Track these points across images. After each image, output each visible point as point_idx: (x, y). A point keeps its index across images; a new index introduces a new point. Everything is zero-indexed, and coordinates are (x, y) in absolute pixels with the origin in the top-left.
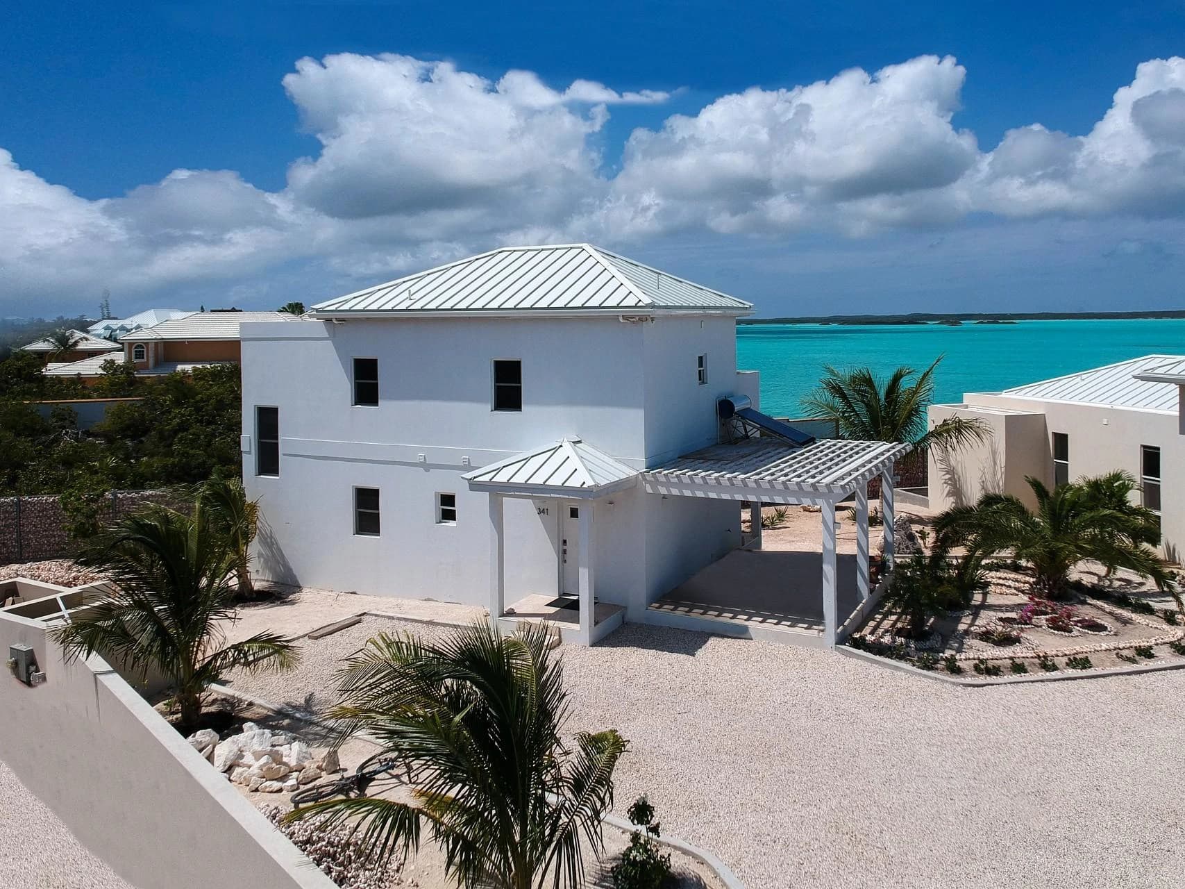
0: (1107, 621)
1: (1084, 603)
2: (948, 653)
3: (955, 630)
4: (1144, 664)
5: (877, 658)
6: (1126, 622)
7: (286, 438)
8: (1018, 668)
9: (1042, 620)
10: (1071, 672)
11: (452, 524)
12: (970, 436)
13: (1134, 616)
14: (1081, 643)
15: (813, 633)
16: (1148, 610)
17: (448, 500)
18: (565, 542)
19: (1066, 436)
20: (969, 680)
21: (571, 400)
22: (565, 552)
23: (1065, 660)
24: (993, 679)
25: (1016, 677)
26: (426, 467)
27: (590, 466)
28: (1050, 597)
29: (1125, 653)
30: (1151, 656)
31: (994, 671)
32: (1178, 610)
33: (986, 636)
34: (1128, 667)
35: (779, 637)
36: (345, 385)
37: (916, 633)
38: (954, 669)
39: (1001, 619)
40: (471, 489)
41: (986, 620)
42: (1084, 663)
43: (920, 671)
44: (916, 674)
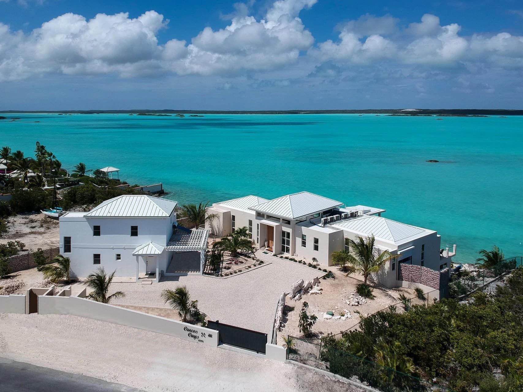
0: (244, 261)
1: (240, 257)
2: (220, 273)
3: (220, 267)
4: (250, 269)
5: (209, 276)
6: (247, 260)
7: (72, 244)
8: (231, 274)
9: (233, 262)
10: (239, 273)
11: (119, 260)
12: (216, 218)
13: (248, 259)
14: (240, 267)
15: (198, 273)
16: (250, 257)
17: (119, 255)
18: (147, 262)
19: (235, 216)
20: (224, 278)
21: (150, 233)
22: (147, 264)
23: (238, 270)
24: (228, 277)
25: (231, 276)
26: (113, 249)
27: (158, 249)
28: (234, 257)
29: (247, 267)
30: (250, 267)
31: (228, 275)
32: (254, 256)
33: (225, 268)
34: (247, 270)
35: (192, 275)
36: (91, 232)
37: (214, 270)
38: (222, 276)
39: (227, 263)
40: (133, 256)
41: (224, 264)
42: (241, 271)
43: (217, 277)
44: (216, 278)
